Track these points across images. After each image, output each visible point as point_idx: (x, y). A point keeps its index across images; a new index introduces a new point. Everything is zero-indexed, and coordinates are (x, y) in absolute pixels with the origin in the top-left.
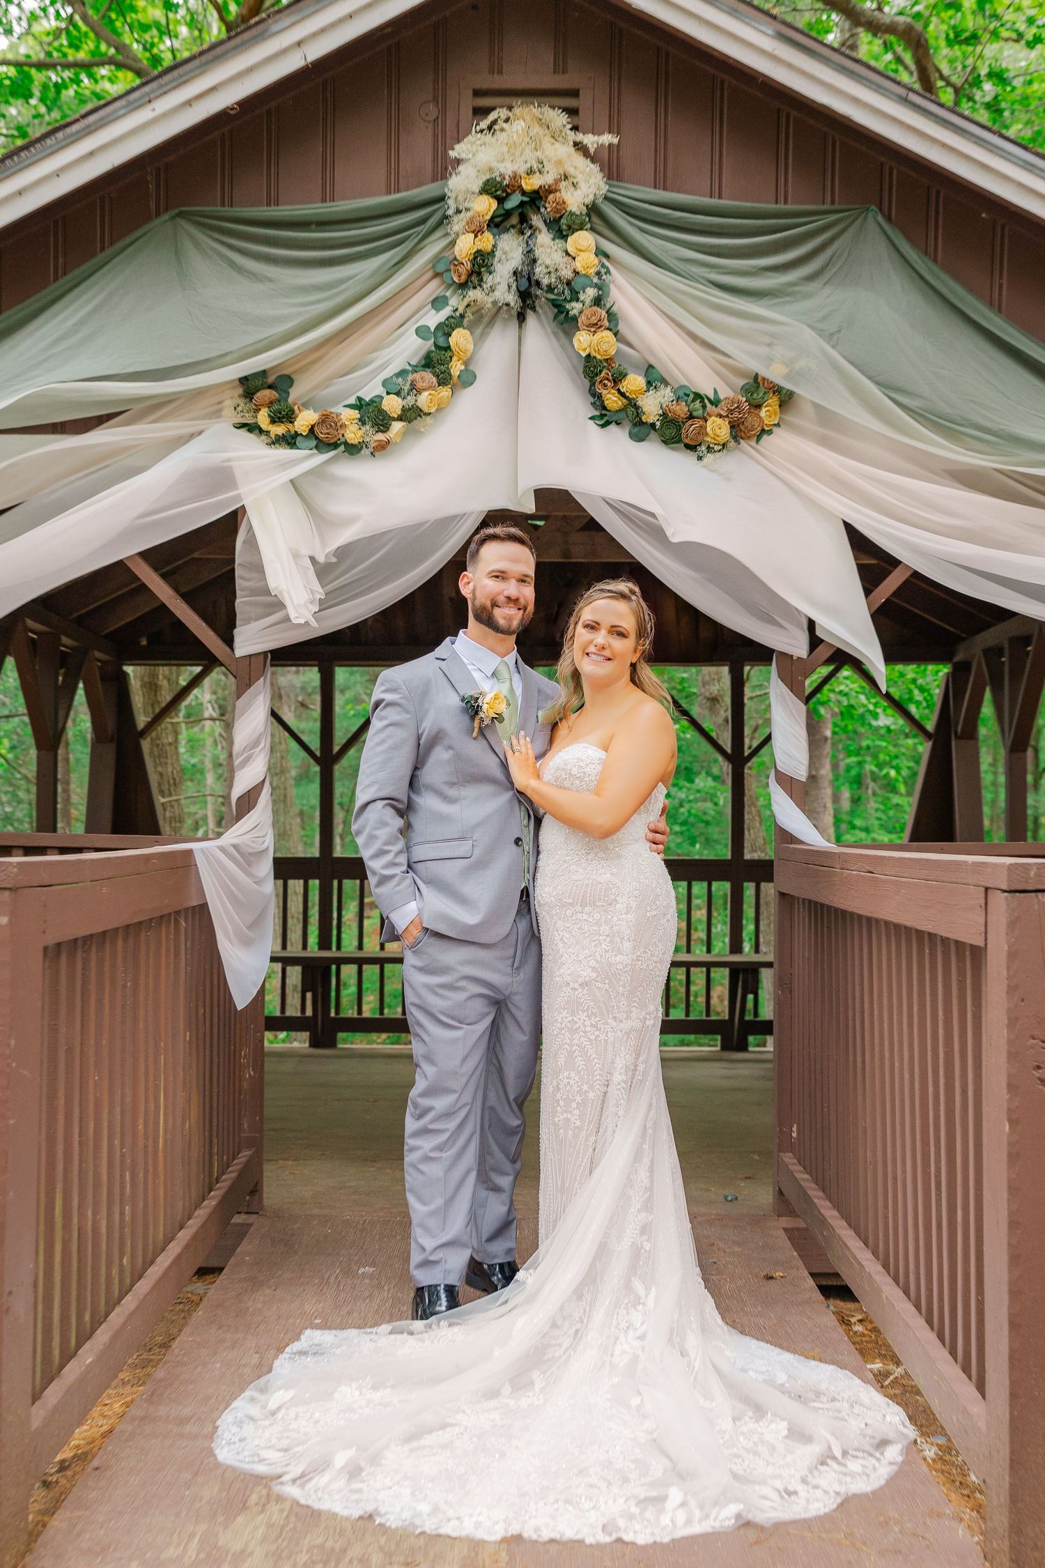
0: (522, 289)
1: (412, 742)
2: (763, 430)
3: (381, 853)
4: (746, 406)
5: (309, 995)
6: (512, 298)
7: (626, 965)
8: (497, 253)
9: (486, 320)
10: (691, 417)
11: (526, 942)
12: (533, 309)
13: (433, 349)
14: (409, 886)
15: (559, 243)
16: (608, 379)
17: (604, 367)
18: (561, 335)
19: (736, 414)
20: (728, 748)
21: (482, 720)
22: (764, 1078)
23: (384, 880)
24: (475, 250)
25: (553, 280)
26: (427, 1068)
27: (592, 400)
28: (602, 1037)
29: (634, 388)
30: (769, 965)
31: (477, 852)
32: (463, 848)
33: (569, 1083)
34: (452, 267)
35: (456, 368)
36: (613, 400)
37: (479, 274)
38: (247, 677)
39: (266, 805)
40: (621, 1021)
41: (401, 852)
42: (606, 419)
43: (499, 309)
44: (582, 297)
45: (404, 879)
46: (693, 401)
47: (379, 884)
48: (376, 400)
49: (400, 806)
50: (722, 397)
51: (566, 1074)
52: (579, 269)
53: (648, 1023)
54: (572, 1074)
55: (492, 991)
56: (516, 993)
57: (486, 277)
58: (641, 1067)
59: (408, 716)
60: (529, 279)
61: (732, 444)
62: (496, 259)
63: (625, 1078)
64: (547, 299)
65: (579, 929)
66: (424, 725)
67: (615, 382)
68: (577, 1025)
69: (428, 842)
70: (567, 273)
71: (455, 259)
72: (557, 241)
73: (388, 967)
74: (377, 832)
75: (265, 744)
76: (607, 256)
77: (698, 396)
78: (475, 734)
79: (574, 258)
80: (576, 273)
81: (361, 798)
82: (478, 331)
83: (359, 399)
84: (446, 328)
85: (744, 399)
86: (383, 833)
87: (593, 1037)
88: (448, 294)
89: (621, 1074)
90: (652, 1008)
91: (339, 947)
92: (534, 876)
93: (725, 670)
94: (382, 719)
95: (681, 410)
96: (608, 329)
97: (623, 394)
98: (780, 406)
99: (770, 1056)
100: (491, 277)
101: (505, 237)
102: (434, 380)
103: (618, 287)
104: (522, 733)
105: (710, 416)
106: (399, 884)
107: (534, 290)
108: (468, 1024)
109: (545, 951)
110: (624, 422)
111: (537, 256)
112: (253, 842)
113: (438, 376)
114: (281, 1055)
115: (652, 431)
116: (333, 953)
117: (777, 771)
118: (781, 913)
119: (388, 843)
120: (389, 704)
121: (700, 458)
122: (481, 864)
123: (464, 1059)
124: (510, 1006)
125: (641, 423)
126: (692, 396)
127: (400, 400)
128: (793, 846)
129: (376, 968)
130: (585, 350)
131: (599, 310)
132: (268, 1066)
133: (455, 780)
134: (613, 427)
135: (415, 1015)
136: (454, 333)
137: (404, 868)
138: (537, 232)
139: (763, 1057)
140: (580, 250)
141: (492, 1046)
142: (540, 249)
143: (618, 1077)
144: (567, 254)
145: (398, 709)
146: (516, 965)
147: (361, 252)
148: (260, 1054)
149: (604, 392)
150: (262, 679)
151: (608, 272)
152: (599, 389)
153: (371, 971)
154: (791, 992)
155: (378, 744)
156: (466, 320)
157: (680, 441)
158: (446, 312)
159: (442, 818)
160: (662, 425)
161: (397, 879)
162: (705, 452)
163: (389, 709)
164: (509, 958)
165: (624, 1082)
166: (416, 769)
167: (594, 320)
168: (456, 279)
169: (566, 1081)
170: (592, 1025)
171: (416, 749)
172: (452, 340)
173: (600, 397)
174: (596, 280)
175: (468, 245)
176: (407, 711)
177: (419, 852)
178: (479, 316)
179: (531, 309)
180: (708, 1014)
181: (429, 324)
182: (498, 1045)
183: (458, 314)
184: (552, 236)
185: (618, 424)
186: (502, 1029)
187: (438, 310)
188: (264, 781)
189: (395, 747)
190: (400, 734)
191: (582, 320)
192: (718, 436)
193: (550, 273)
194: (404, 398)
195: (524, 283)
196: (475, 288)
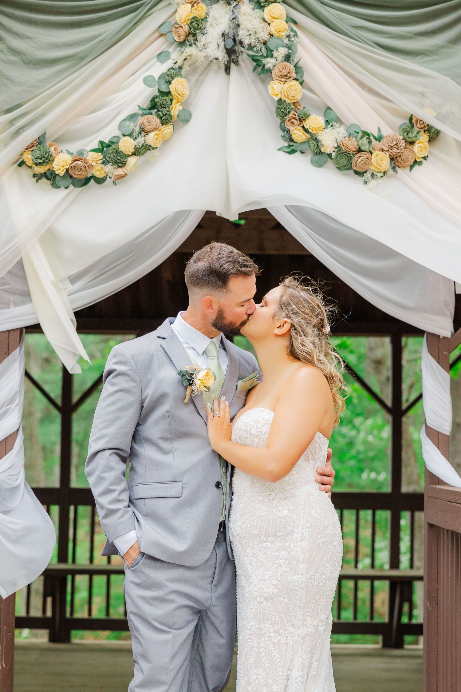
0: (229, 47)
1: (137, 405)
2: (416, 161)
3: (108, 491)
4: (403, 144)
5: (49, 600)
6: (221, 55)
7: (302, 583)
8: (209, 19)
9: (200, 70)
10: (360, 150)
11: (222, 566)
12: (236, 63)
13: (158, 94)
14: (130, 519)
15: (258, 12)
16: (295, 118)
17: (292, 109)
18: (259, 82)
19: (395, 150)
20: (389, 403)
21: (193, 391)
22: (415, 671)
23: (110, 513)
24: (192, 16)
25: (253, 41)
26: (143, 664)
27: (282, 134)
28: (283, 641)
29: (315, 126)
30: (420, 578)
31: (186, 493)
32: (175, 489)
33: (257, 678)
34: (174, 29)
35: (176, 109)
36: (298, 135)
37: (194, 35)
38: (7, 347)
39: (20, 450)
40: (298, 627)
41: (124, 490)
42: (292, 148)
43: (211, 62)
44: (275, 54)
45: (126, 512)
46: (361, 138)
47: (106, 516)
48: (114, 140)
49: (124, 454)
50: (384, 133)
51: (255, 671)
52: (273, 32)
53: (320, 628)
54: (260, 671)
55: (195, 603)
56: (214, 606)
57: (199, 37)
58: (315, 665)
59: (134, 384)
60: (234, 40)
61: (391, 172)
62: (208, 24)
63: (302, 674)
64: (248, 55)
65: (264, 554)
66: (147, 392)
67: (300, 120)
68: (263, 632)
69: (147, 483)
70: (264, 36)
71: (176, 23)
72: (256, 10)
73: (113, 577)
74: (105, 475)
75: (19, 401)
76: (295, 23)
77: (365, 134)
78: (186, 401)
79: (269, 24)
80: (271, 35)
81: (93, 447)
82: (194, 79)
83: (101, 143)
84: (168, 78)
85: (401, 137)
86: (110, 476)
87: (276, 641)
88: (170, 50)
89: (298, 670)
90: (323, 617)
91: (74, 561)
92: (229, 512)
93: (387, 340)
94: (113, 384)
95: (352, 144)
96: (296, 79)
97: (306, 131)
98: (430, 141)
99: (421, 653)
100: (204, 37)
101: (216, 6)
102: (158, 121)
103: (303, 46)
104: (223, 398)
105: (375, 150)
106: (122, 517)
107: (238, 48)
108: (176, 629)
109: (239, 572)
110: (307, 152)
111: (240, 22)
112: (9, 479)
113: (161, 118)
114: (26, 649)
115: (329, 159)
116: (69, 566)
117: (427, 427)
118: (430, 540)
119: (113, 484)
120: (119, 374)
121: (366, 183)
122: (190, 502)
123: (173, 657)
124: (210, 615)
125: (320, 153)
126: (360, 134)
127: (132, 140)
128: (439, 487)
129: (104, 578)
130: (277, 95)
131: (288, 64)
132: (18, 657)
133: (169, 436)
134: (298, 154)
135: (133, 620)
136: (174, 82)
137: (127, 503)
138: (241, 4)
139: (416, 653)
140: (274, 18)
141: (196, 646)
142: (243, 17)
143: (296, 673)
144: (265, 21)
145: (127, 378)
146: (214, 583)
147: (103, 17)
148: (11, 647)
149: (292, 128)
150: (18, 349)
151: (296, 35)
152: (288, 125)
153: (100, 581)
154: (437, 603)
155: (109, 405)
156: (183, 72)
157: (350, 168)
158: (169, 64)
159: (158, 465)
160: (337, 156)
161: (120, 513)
162: (370, 178)
163: (119, 378)
164: (208, 577)
165: (301, 676)
166: (138, 425)
167: (285, 72)
168: (176, 39)
169: (255, 676)
170: (275, 631)
171: (139, 410)
172: (172, 87)
173: (288, 131)
174: (286, 41)
175: (187, 13)
176: (133, 380)
177: (140, 491)
178: (194, 67)
179: (235, 63)
180: (372, 618)
181: (154, 75)
182: (200, 645)
183: (177, 66)
184: (252, 6)
185: (302, 152)
186: (204, 632)
187: (162, 62)
188: (18, 430)
189: (123, 409)
190: (128, 398)
191: (275, 72)
192: (380, 166)
193: (250, 35)
194: (136, 138)
195: (230, 43)
196: (191, 45)
